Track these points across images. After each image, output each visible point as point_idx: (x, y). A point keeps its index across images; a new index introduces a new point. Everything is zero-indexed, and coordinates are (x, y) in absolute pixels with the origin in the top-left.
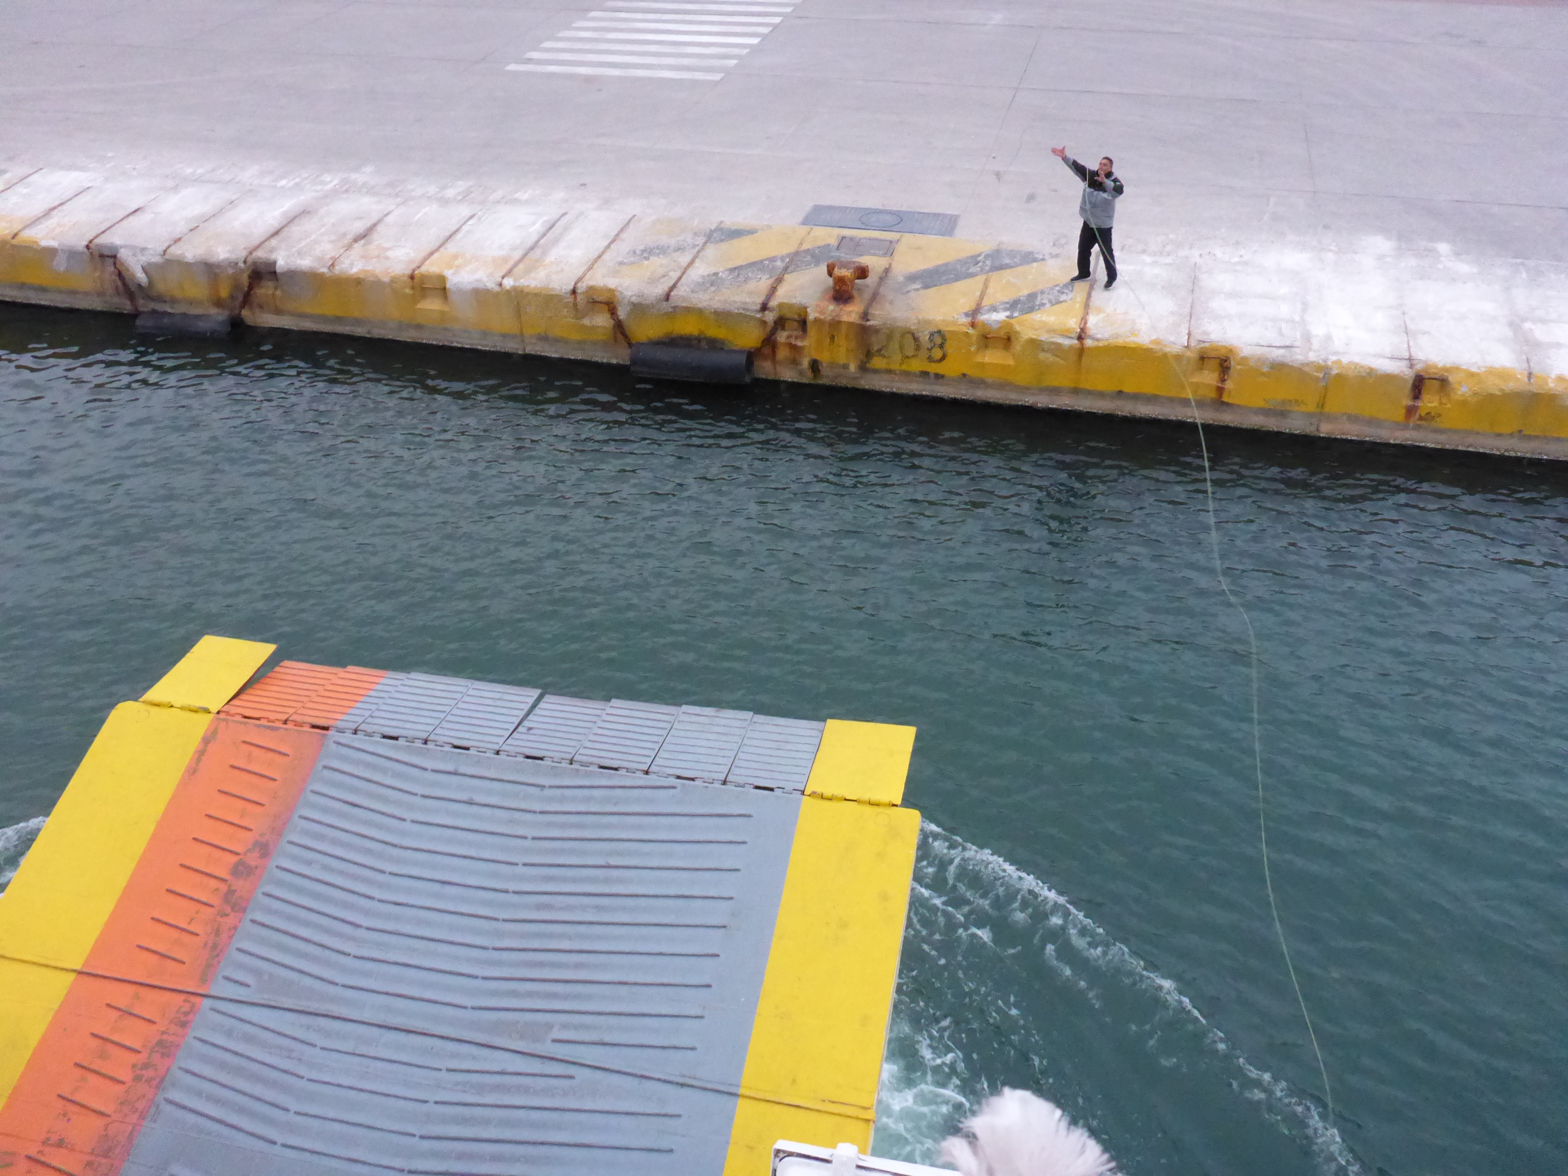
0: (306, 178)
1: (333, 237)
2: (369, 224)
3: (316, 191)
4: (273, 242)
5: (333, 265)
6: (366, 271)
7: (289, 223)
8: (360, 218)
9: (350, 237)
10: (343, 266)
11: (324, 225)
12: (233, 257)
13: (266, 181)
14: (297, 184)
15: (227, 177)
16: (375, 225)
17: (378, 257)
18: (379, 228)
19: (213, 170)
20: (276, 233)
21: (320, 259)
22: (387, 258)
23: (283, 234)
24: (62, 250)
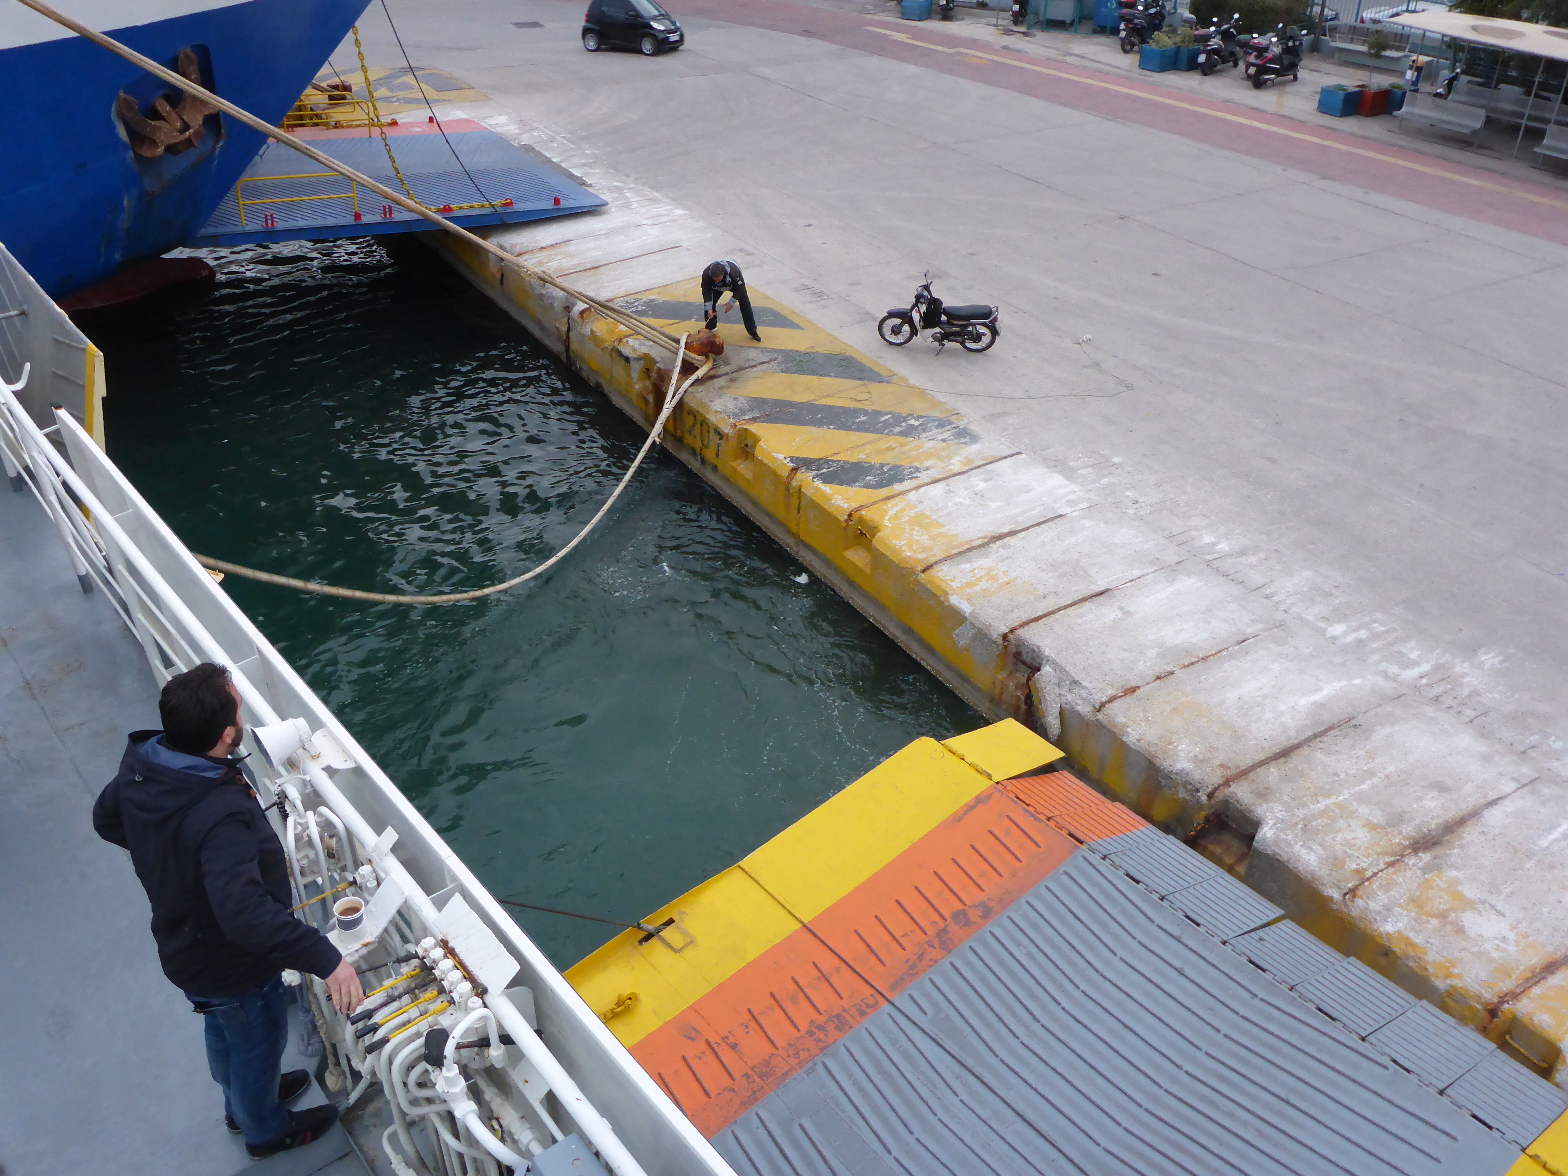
0: (1377, 636)
1: (1377, 817)
2: (1453, 813)
3: (1386, 675)
4: (1272, 773)
5: (1353, 891)
6: (1409, 942)
7: (1316, 736)
8: (1441, 788)
9: (1409, 830)
10: (1372, 905)
11: (1371, 774)
12: (1197, 775)
13: (1312, 613)
14: (1359, 642)
15: (1257, 578)
16: (1461, 822)
17: (1442, 916)
18: (1469, 834)
19: (1243, 552)
20: (1285, 753)
21: (1336, 862)
22: (1460, 931)
23: (1296, 761)
24: (972, 623)
